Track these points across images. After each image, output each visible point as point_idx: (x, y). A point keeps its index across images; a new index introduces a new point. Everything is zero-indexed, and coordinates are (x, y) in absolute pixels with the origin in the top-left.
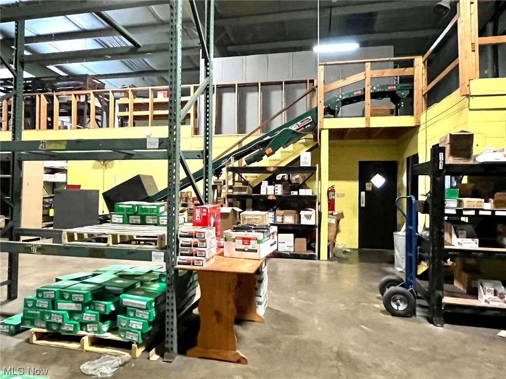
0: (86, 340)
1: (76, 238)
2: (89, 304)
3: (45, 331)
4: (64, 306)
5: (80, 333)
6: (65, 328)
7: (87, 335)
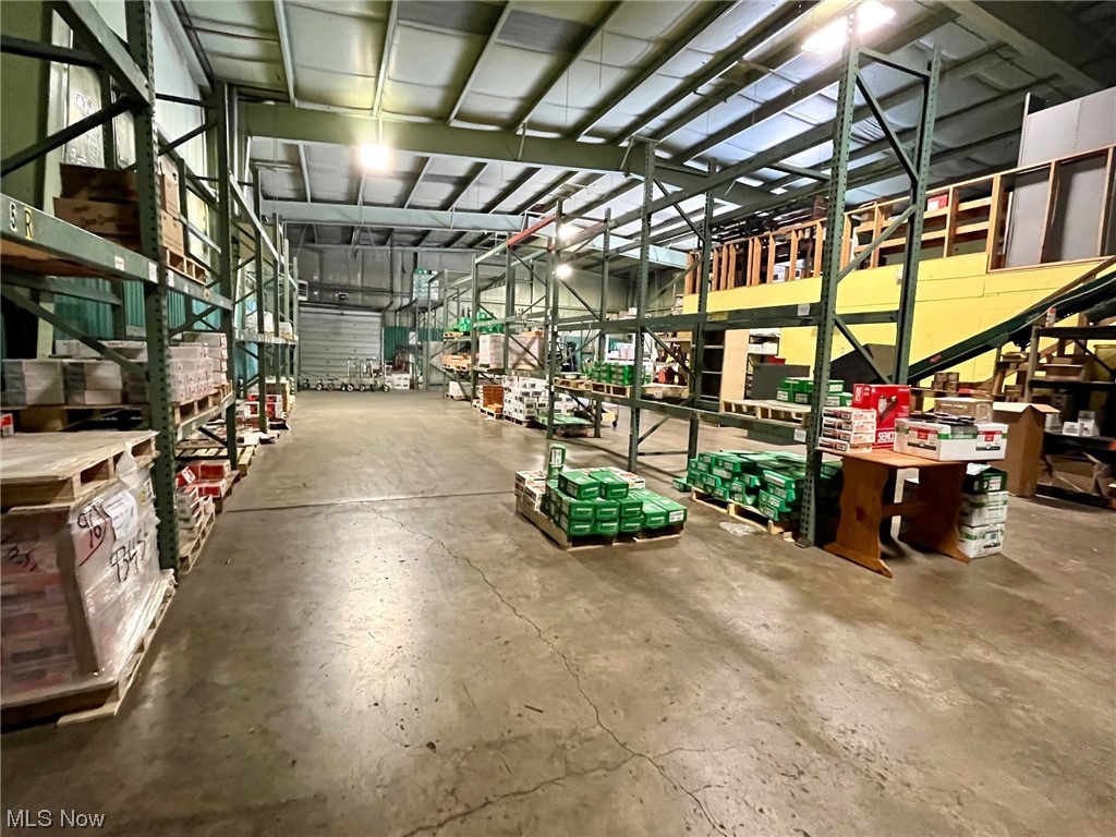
0: (732, 507)
1: (734, 409)
2: (738, 475)
3: (702, 491)
4: (719, 472)
5: (729, 500)
6: (717, 492)
7: (733, 503)
